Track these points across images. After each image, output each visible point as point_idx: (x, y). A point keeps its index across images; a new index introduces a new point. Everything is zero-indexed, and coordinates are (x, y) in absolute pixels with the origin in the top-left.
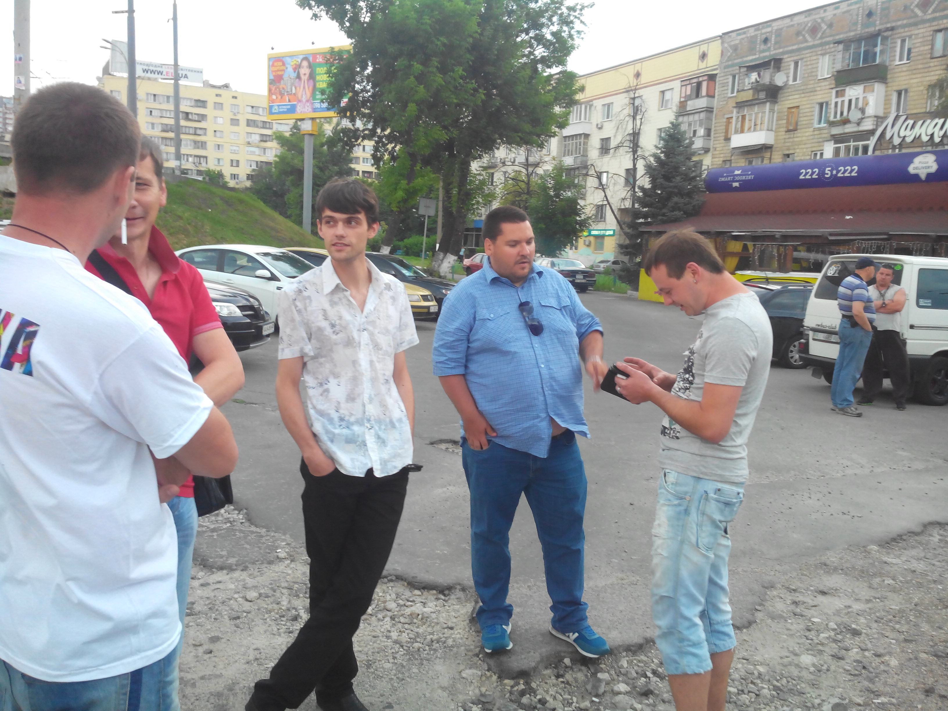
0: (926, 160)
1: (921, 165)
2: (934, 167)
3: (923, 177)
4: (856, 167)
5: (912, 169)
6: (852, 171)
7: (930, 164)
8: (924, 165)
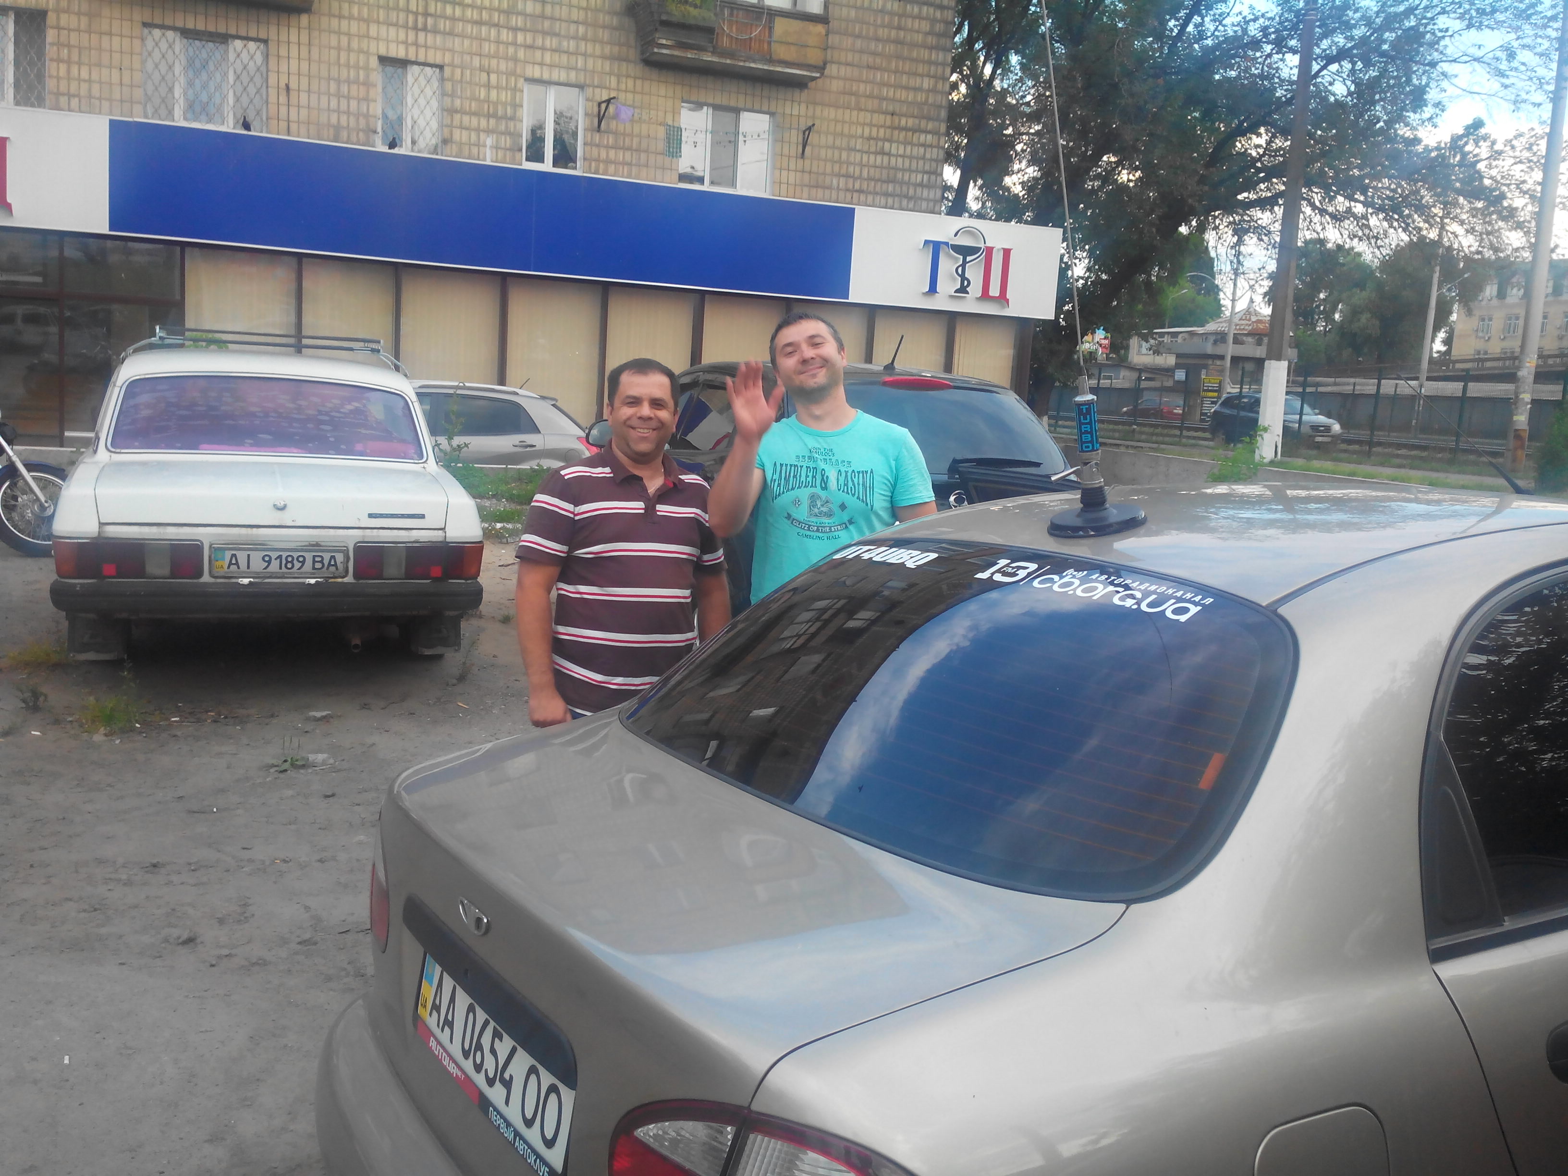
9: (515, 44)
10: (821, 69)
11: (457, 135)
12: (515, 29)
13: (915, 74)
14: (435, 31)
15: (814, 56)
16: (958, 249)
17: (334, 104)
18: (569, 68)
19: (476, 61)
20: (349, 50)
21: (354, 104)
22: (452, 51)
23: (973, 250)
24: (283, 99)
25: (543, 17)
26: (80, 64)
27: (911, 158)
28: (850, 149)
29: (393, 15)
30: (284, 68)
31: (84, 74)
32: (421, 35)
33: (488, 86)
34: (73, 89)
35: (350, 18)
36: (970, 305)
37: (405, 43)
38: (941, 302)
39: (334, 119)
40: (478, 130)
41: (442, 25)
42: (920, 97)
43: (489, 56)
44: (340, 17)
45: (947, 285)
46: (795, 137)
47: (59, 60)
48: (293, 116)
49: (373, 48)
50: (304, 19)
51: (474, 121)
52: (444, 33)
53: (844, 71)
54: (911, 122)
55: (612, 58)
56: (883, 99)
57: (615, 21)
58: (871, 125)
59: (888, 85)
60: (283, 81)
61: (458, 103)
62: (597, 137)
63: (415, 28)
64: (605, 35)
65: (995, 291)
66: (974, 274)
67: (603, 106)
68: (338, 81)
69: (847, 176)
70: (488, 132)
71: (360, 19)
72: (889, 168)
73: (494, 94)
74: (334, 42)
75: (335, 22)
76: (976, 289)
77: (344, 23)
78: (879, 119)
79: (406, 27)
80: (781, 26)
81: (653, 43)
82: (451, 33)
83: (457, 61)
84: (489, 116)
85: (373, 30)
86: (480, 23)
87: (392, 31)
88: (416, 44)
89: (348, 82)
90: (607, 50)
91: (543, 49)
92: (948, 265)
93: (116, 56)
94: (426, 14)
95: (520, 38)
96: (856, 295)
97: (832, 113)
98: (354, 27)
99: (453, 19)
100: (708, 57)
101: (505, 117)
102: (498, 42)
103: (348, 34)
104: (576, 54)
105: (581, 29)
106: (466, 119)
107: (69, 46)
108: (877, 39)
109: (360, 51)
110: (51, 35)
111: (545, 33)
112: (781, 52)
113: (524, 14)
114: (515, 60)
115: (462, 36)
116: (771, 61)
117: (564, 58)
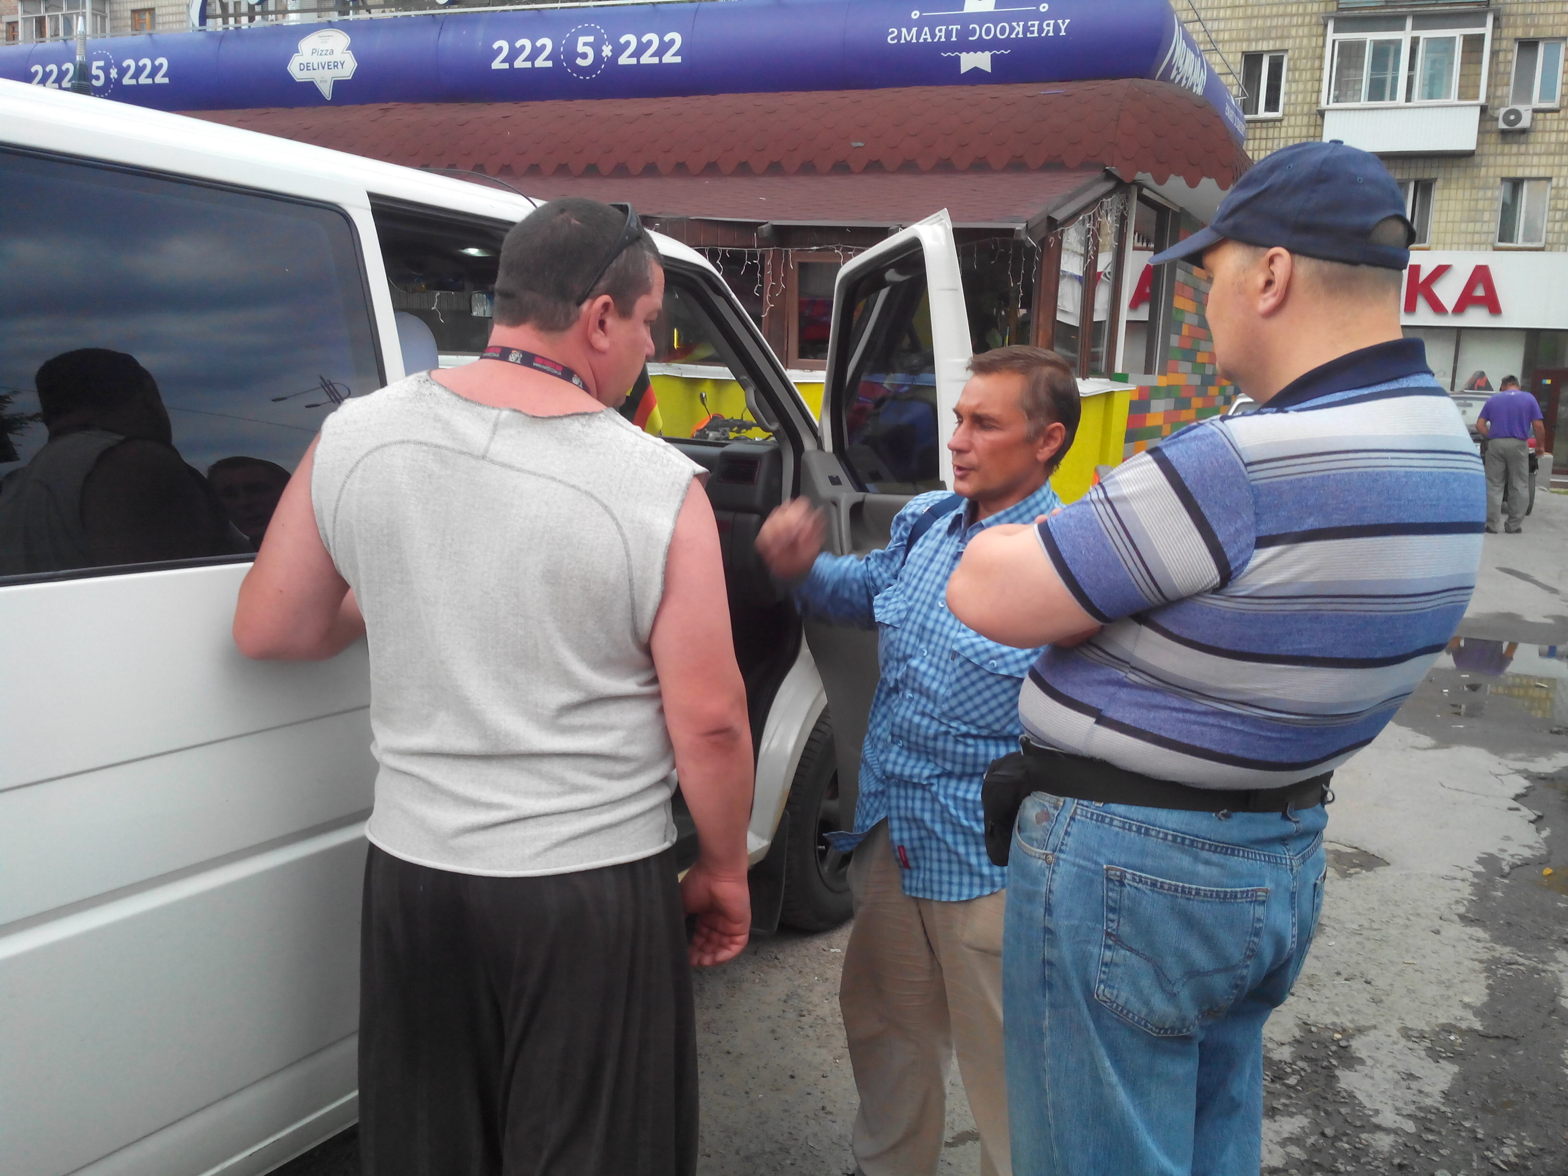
0: (328, 46)
1: (316, 60)
2: (348, 68)
3: (326, 90)
4: (163, 61)
5: (296, 70)
6: (155, 70)
7: (338, 57)
8: (325, 59)
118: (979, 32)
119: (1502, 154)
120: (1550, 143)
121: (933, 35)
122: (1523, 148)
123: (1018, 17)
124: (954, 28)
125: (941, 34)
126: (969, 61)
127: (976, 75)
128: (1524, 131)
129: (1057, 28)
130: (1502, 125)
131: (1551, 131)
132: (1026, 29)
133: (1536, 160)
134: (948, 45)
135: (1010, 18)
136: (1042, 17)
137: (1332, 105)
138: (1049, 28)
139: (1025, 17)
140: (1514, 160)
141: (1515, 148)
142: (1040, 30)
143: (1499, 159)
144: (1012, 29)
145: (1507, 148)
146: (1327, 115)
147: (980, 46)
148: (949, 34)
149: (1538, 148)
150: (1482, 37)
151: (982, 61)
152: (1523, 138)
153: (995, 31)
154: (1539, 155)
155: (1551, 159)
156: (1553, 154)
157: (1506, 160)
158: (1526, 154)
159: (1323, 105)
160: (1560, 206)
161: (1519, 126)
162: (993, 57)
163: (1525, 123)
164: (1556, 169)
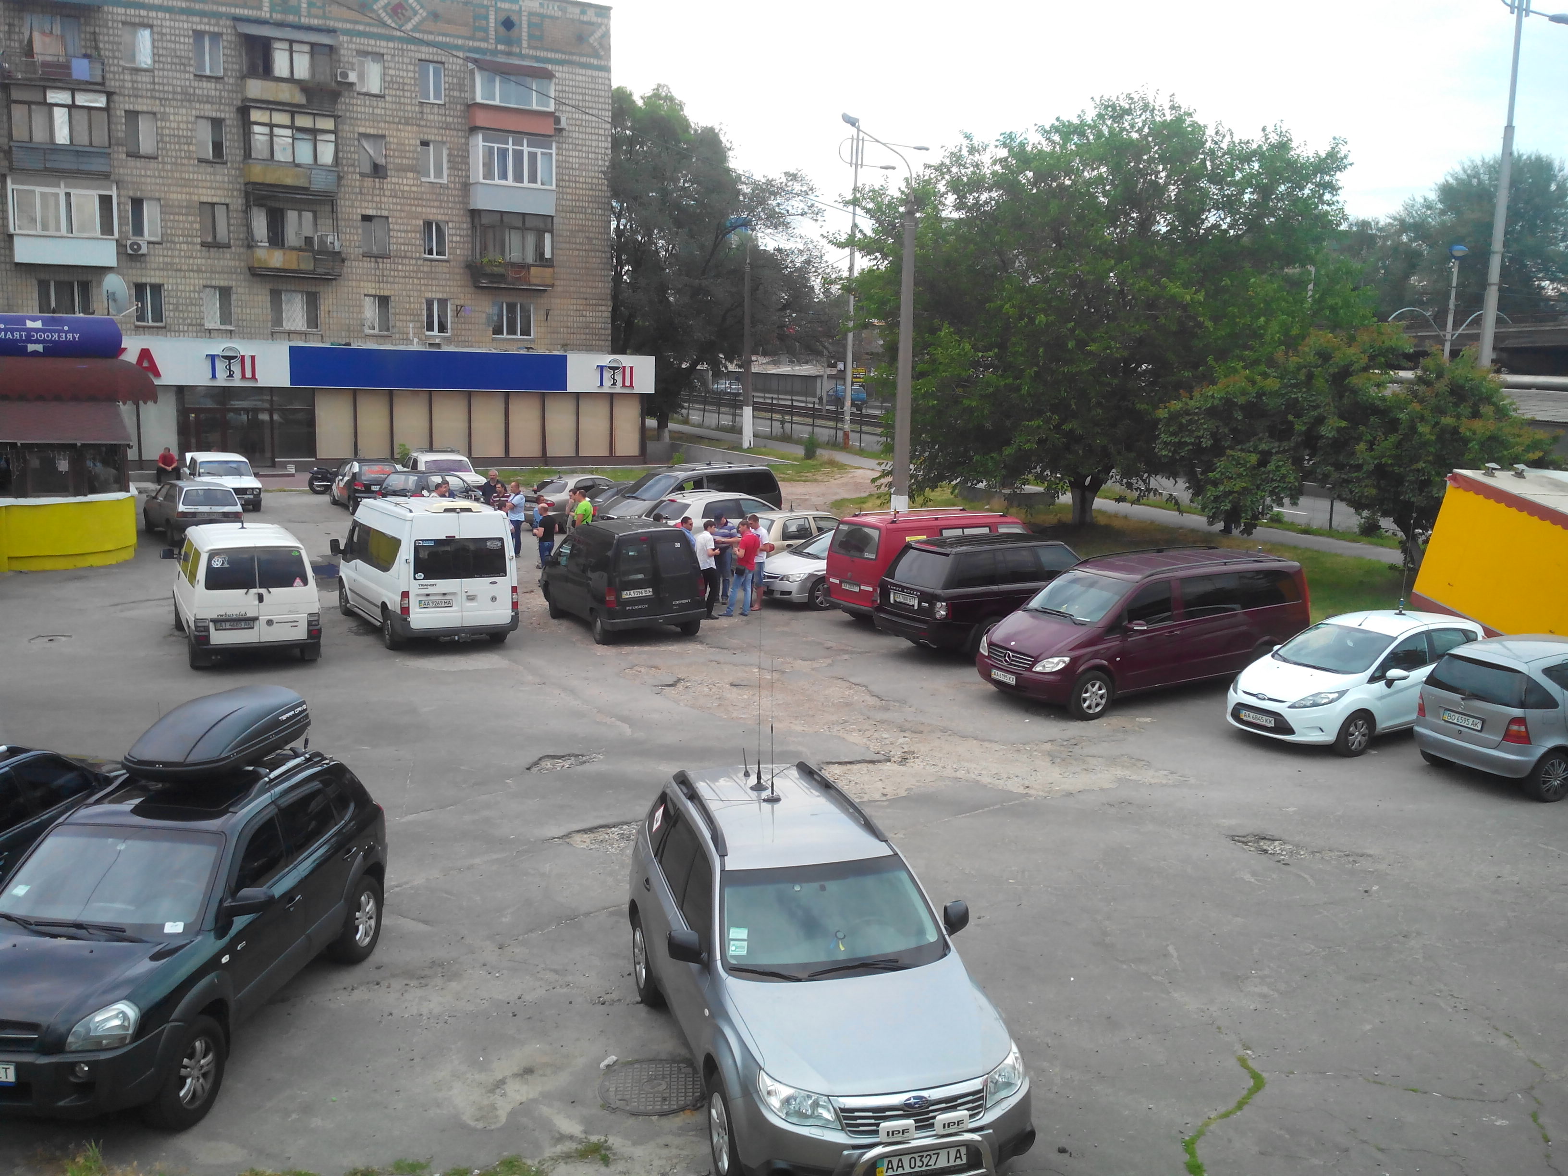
9: (420, 284)
10: (553, 286)
11: (398, 324)
12: (420, 278)
13: (595, 281)
14: (387, 282)
15: (548, 281)
16: (610, 368)
17: (347, 315)
18: (443, 292)
19: (404, 293)
20: (353, 293)
21: (355, 315)
22: (394, 290)
23: (618, 368)
24: (327, 315)
25: (431, 272)
26: (246, 307)
27: (596, 317)
28: (568, 316)
29: (370, 278)
30: (326, 302)
31: (248, 311)
32: (381, 285)
33: (410, 303)
34: (244, 318)
35: (352, 280)
36: (618, 389)
37: (375, 288)
38: (606, 389)
39: (347, 321)
40: (406, 321)
41: (391, 279)
42: (598, 291)
43: (410, 290)
44: (349, 280)
45: (607, 382)
46: (543, 312)
47: (238, 306)
48: (331, 322)
49: (362, 292)
50: (334, 282)
51: (404, 318)
52: (391, 283)
53: (562, 282)
54: (594, 302)
55: (461, 286)
56: (580, 293)
57: (462, 271)
58: (577, 304)
59: (583, 287)
60: (327, 309)
61: (397, 311)
62: (456, 320)
63: (379, 282)
64: (458, 277)
65: (628, 383)
66: (619, 378)
67: (459, 308)
68: (349, 306)
69: (568, 327)
70: (411, 321)
71: (356, 280)
72: (586, 322)
73: (412, 305)
74: (346, 290)
75: (346, 282)
76: (619, 383)
77: (350, 283)
78: (581, 301)
79: (375, 282)
80: (533, 270)
81: (479, 282)
82: (394, 283)
83: (396, 293)
84: (411, 315)
85: (362, 284)
86: (405, 277)
87: (370, 284)
88: (379, 288)
89: (353, 306)
90: (459, 283)
91: (431, 285)
92: (607, 375)
93: (260, 304)
94: (383, 276)
95: (422, 282)
96: (570, 389)
97: (558, 301)
98: (354, 284)
99: (394, 277)
100: (503, 286)
101: (418, 315)
102: (413, 284)
103: (352, 287)
104: (446, 286)
105: (448, 276)
106: (401, 317)
107: (241, 301)
108: (577, 268)
109: (357, 293)
110: (234, 297)
111: (432, 279)
112: (534, 280)
113: (423, 272)
114: (420, 291)
115: (398, 283)
116: (530, 285)
117: (441, 288)
118: (36, 336)
119: (131, 268)
120: (159, 263)
121: (13, 336)
122: (143, 265)
123: (55, 331)
124: (23, 334)
125: (17, 335)
126: (31, 347)
127: (35, 353)
128: (143, 255)
129: (74, 338)
130: (130, 251)
131: (159, 256)
132: (59, 337)
133: (152, 273)
134: (21, 340)
135: (51, 331)
136: (66, 332)
137: (18, 232)
138: (70, 336)
139: (59, 332)
140: (139, 272)
141: (138, 264)
142: (66, 337)
143: (130, 271)
144: (52, 336)
145: (133, 264)
146: (16, 239)
147: (37, 342)
148: (21, 336)
149: (154, 266)
150: (110, 197)
151: (39, 348)
152: (142, 259)
153: (44, 336)
154: (155, 270)
155: (161, 273)
156: (162, 270)
157: (134, 271)
158: (146, 268)
159: (12, 231)
160: (171, 301)
161: (140, 252)
162: (44, 347)
163: (144, 250)
164: (166, 279)
